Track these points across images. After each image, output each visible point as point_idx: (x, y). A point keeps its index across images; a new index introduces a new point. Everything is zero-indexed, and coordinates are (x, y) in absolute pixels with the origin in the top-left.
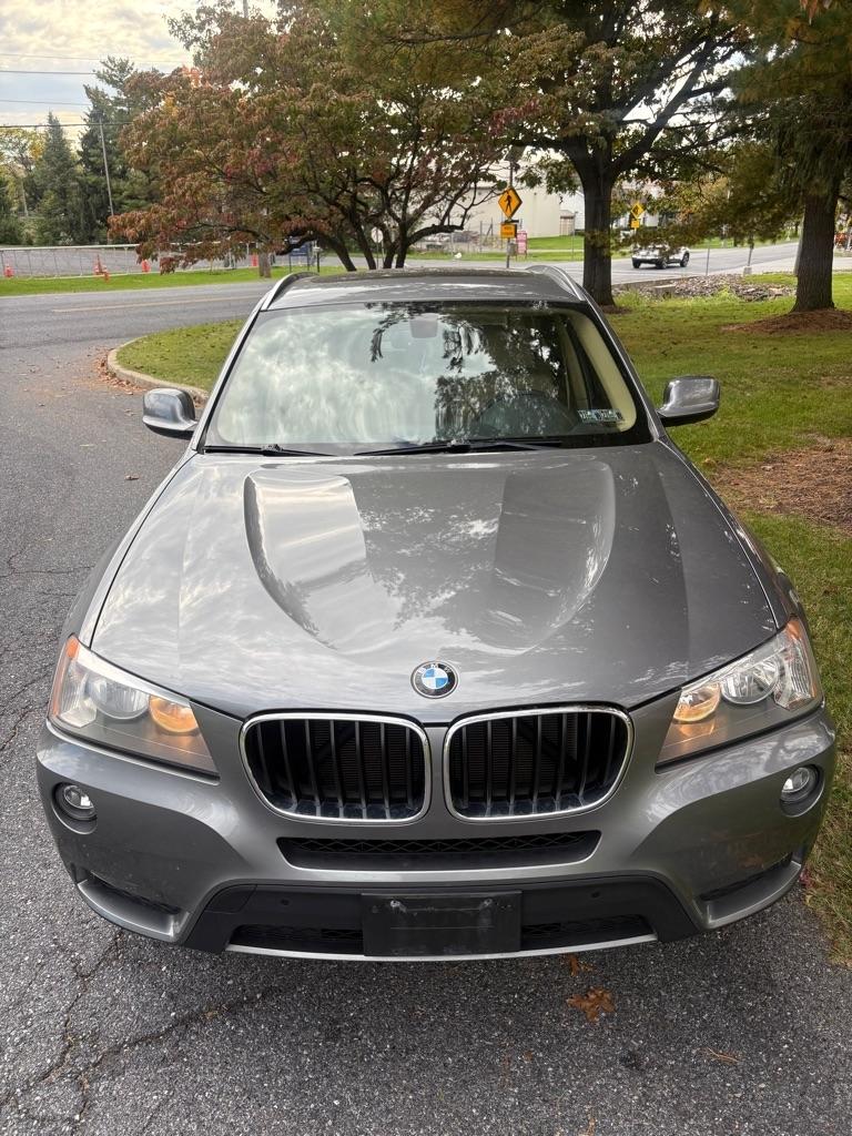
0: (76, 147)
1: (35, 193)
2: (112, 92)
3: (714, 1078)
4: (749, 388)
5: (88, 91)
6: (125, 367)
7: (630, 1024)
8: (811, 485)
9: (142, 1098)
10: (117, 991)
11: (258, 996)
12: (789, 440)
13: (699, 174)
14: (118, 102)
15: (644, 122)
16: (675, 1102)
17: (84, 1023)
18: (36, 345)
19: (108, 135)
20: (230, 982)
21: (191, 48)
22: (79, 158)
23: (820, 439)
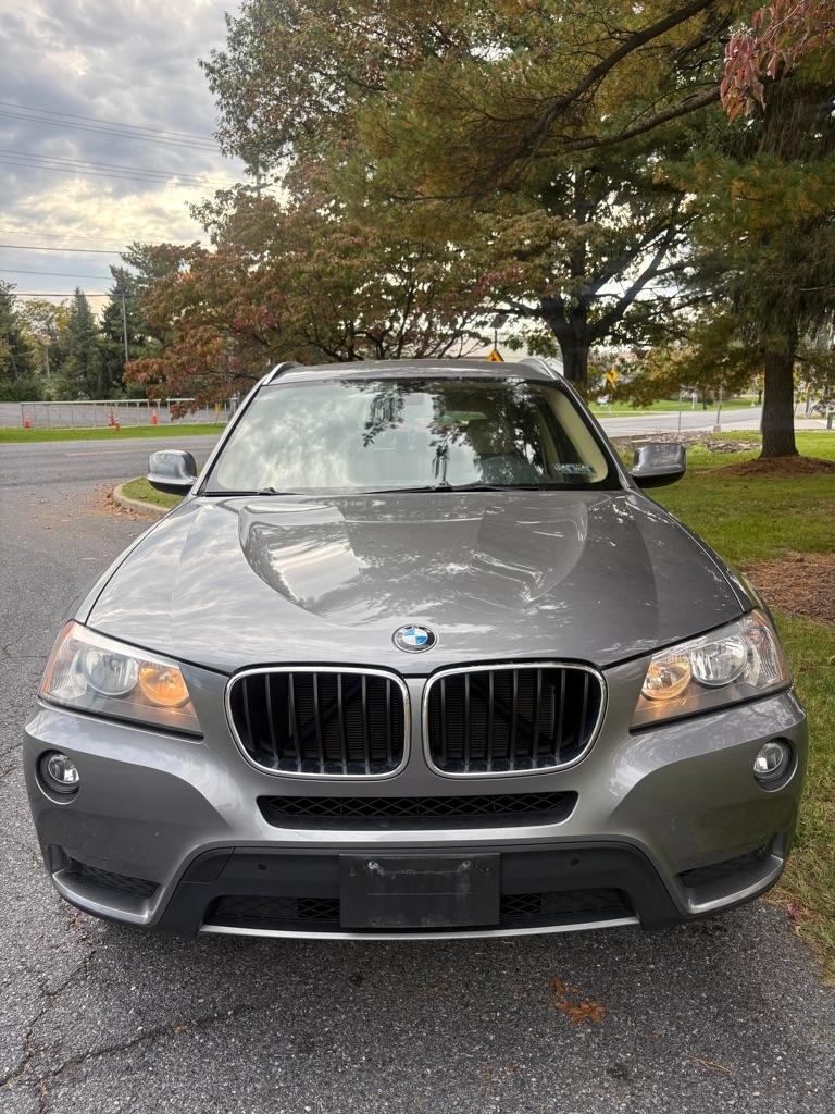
0: (99, 319)
1: (57, 357)
2: (135, 272)
3: (706, 1086)
4: (721, 514)
5: (113, 270)
6: (129, 497)
7: (617, 1039)
8: (784, 587)
9: (103, 1104)
10: (84, 1007)
11: (230, 1013)
12: (761, 553)
13: (668, 340)
14: (140, 280)
15: (615, 296)
16: (665, 1109)
17: (47, 1035)
18: (47, 482)
19: (129, 309)
20: (201, 1001)
21: (209, 229)
22: (101, 327)
23: (791, 553)
